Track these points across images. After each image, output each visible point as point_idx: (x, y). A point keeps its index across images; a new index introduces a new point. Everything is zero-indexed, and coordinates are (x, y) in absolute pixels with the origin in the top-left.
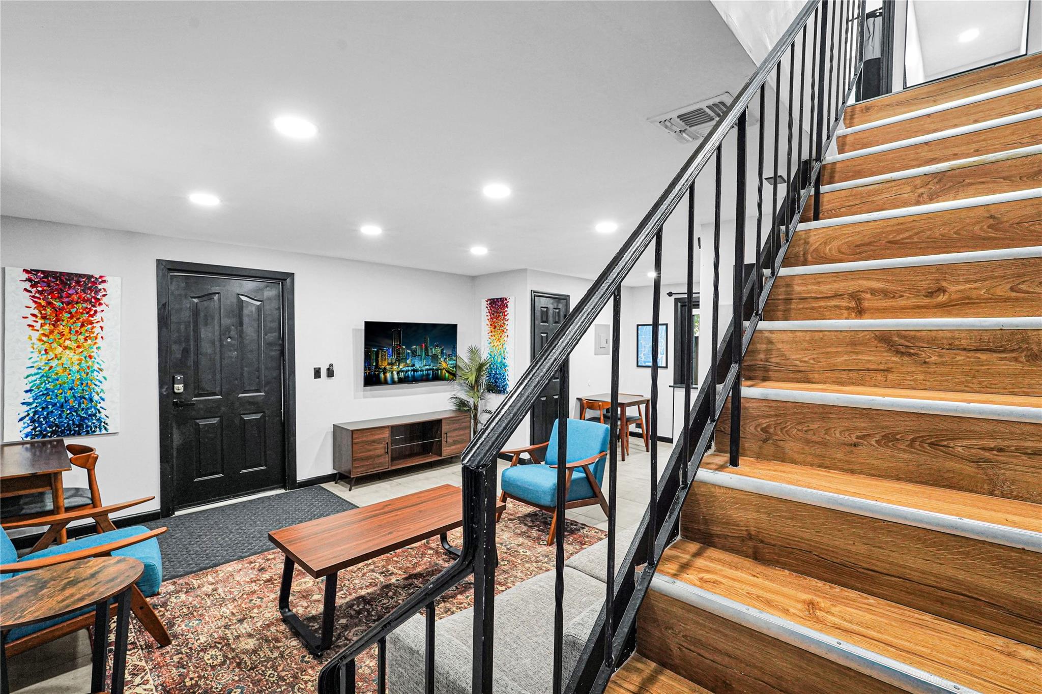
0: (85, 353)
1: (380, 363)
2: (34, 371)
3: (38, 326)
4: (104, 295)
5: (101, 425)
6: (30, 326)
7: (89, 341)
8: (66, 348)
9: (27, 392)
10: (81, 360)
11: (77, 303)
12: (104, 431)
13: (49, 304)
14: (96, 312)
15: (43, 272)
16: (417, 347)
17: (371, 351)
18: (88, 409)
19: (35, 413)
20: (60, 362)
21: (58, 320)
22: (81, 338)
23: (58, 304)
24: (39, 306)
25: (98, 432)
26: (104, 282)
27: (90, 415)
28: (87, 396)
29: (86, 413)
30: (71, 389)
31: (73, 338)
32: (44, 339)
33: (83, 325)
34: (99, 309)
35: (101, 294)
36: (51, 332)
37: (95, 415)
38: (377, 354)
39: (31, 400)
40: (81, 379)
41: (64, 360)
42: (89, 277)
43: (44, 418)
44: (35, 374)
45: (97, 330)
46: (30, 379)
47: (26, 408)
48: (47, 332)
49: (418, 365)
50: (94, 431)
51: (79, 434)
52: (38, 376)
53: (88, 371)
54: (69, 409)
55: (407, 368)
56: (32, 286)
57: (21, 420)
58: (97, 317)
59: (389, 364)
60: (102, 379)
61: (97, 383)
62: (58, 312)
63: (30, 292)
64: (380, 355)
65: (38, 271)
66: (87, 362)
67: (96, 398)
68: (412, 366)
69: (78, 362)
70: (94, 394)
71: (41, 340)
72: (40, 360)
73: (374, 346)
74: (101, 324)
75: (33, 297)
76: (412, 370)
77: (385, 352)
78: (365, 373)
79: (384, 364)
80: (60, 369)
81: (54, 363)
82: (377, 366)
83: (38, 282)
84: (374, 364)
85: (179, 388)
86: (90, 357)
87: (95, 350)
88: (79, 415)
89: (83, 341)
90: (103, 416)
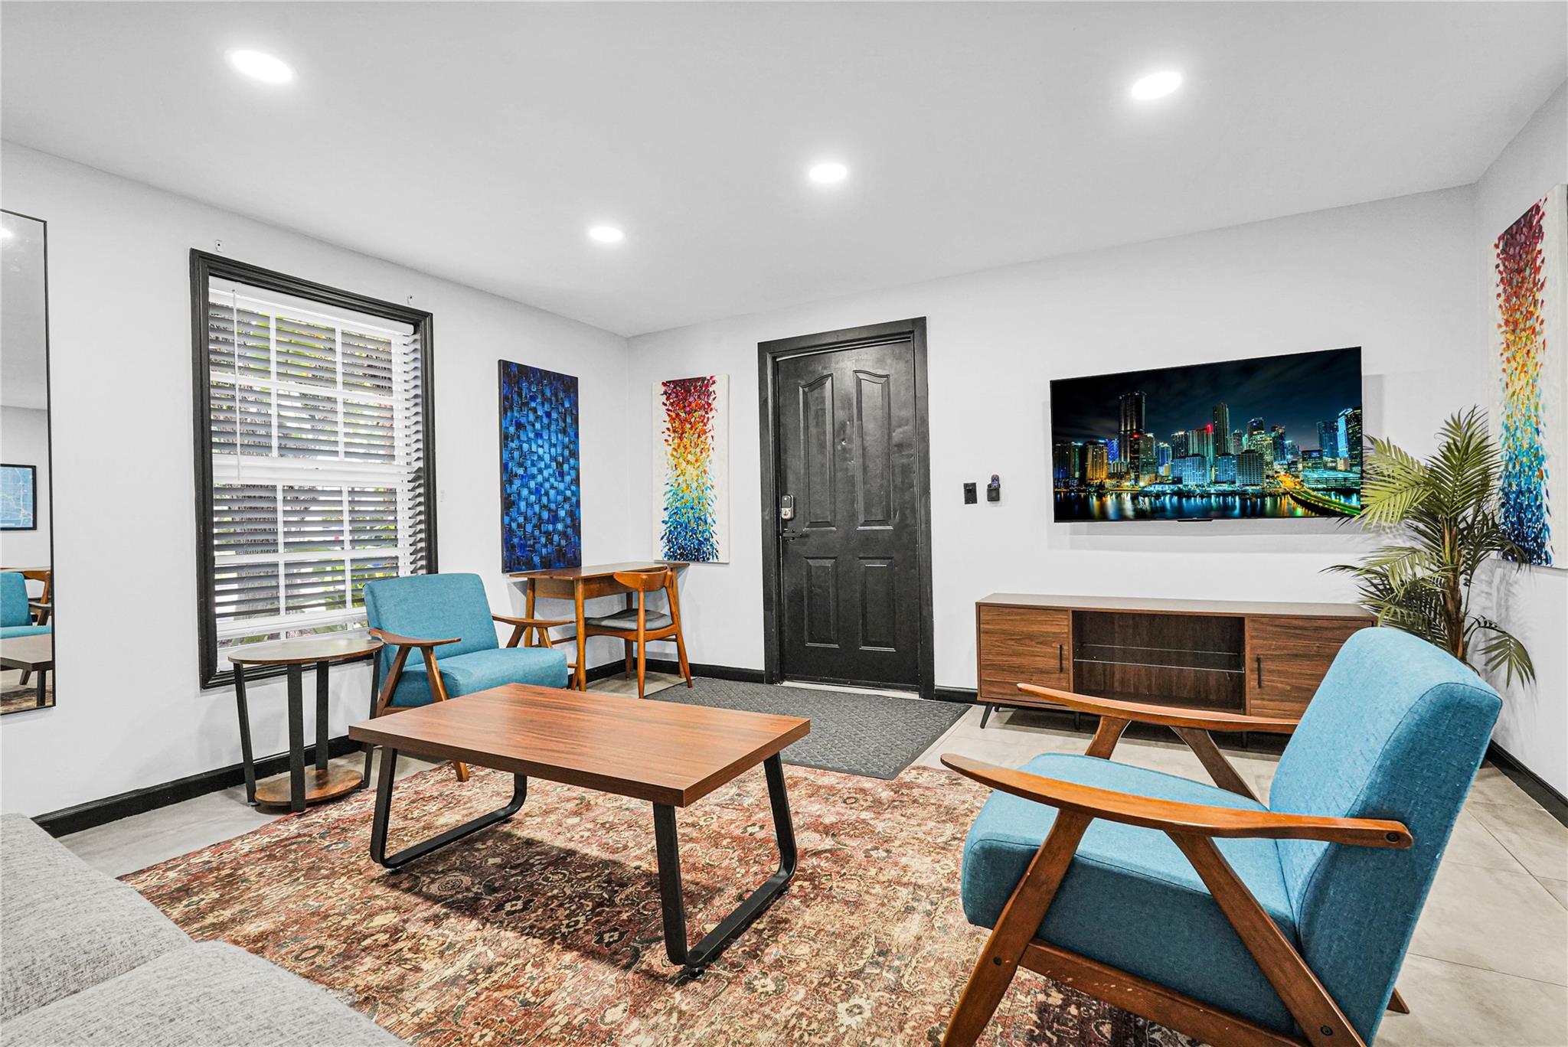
0: (701, 469)
1: (1089, 474)
2: (669, 488)
3: (670, 439)
4: (714, 399)
5: (714, 553)
6: (666, 440)
7: (704, 454)
8: (688, 462)
9: (665, 509)
10: (698, 476)
11: (696, 411)
12: (715, 560)
13: (678, 415)
14: (708, 418)
15: (674, 382)
16: (1190, 434)
17: (1070, 448)
18: (704, 532)
19: (670, 531)
20: (684, 478)
21: (682, 434)
22: (698, 450)
23: (683, 415)
24: (672, 420)
25: (711, 560)
26: (714, 382)
27: (705, 539)
28: (703, 518)
29: (702, 536)
30: (692, 508)
31: (693, 451)
32: (675, 453)
33: (699, 436)
34: (710, 415)
35: (712, 398)
36: (679, 446)
37: (708, 540)
38: (1083, 452)
39: (667, 519)
40: (699, 498)
41: (687, 476)
42: (703, 379)
43: (676, 539)
44: (671, 491)
45: (709, 440)
46: (668, 496)
47: (665, 526)
48: (676, 446)
49: (1192, 481)
50: (708, 559)
51: (698, 560)
52: (671, 494)
53: (702, 488)
54: (691, 531)
55: (1159, 488)
56: (668, 399)
57: (662, 539)
58: (709, 427)
59: (1111, 476)
60: (714, 499)
61: (710, 502)
62: (683, 422)
63: (665, 405)
64: (1090, 456)
65: (669, 382)
66: (702, 478)
67: (709, 520)
68: (1174, 483)
69: (696, 478)
70: (708, 515)
71: (672, 455)
72: (672, 474)
73: (1078, 438)
74: (712, 433)
75: (668, 410)
76: (1173, 494)
77: (1101, 449)
78: (1056, 494)
79: (1099, 476)
80: (684, 486)
81: (681, 479)
82: (1083, 479)
83: (670, 394)
84: (1077, 475)
85: (786, 513)
86: (705, 472)
87: (708, 463)
88: (697, 539)
89: (699, 454)
90: (715, 542)
